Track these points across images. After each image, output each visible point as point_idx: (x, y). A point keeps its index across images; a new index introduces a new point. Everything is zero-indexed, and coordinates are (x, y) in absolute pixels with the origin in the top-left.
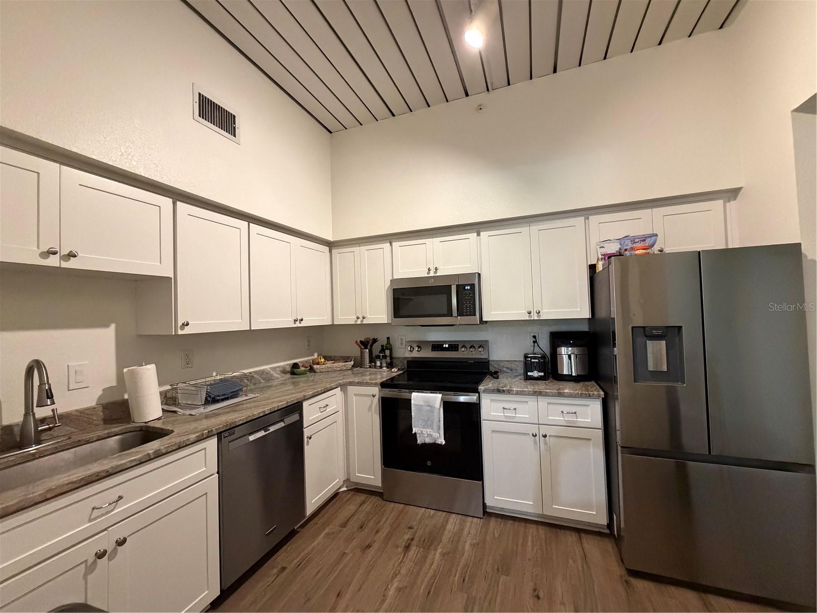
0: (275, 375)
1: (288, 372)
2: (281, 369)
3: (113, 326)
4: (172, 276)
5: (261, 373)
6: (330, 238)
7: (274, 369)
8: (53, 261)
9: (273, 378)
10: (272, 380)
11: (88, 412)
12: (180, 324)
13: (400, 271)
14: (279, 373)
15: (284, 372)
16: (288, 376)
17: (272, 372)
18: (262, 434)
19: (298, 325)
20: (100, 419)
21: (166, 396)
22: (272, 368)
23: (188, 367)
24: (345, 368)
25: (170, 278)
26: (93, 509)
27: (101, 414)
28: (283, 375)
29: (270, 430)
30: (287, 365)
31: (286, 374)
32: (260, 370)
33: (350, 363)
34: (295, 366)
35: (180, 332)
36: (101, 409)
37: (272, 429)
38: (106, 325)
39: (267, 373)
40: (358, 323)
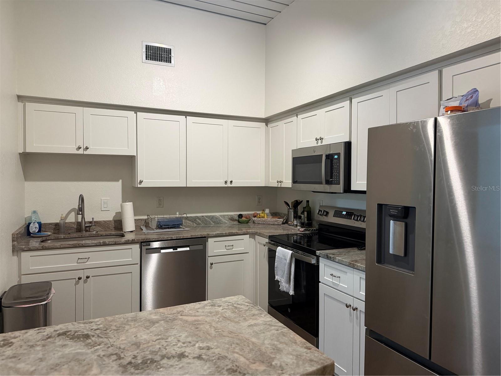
0: (224, 221)
1: (236, 220)
2: (229, 217)
3: (121, 181)
4: (135, 155)
5: (212, 218)
6: (263, 116)
7: (224, 216)
8: (81, 152)
9: (221, 222)
10: (221, 223)
11: (108, 222)
12: (139, 181)
13: (301, 142)
14: (227, 219)
15: (232, 219)
16: (236, 223)
17: (221, 218)
18: (171, 250)
19: (229, 185)
20: (113, 227)
21: (145, 222)
22: (221, 216)
23: (160, 207)
24: (276, 223)
25: (135, 156)
26: (79, 259)
27: (114, 224)
28: (231, 222)
29: (177, 250)
30: (235, 215)
31: (234, 221)
32: (210, 216)
33: (280, 220)
34: (240, 216)
35: (139, 186)
36: (113, 222)
37: (179, 250)
38: (118, 181)
39: (217, 218)
40: (279, 186)
